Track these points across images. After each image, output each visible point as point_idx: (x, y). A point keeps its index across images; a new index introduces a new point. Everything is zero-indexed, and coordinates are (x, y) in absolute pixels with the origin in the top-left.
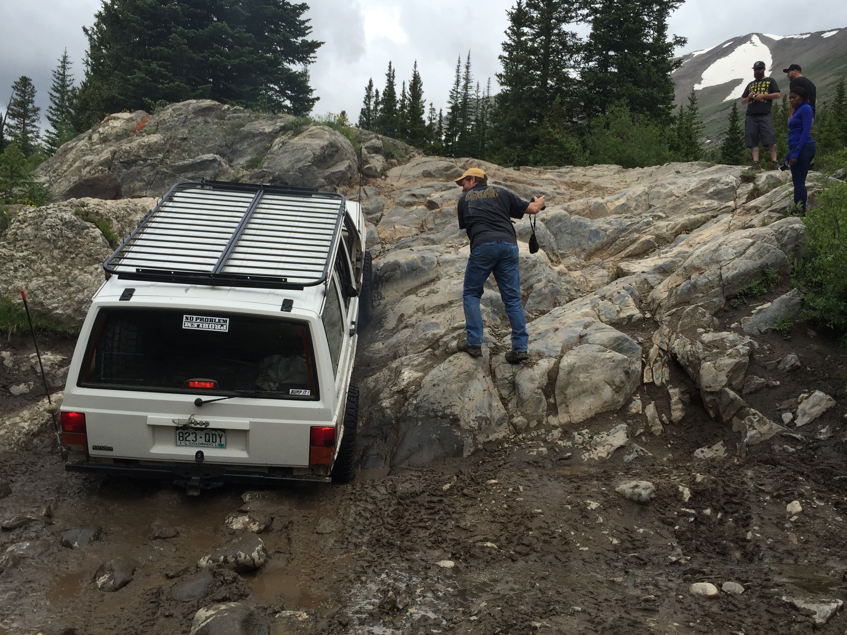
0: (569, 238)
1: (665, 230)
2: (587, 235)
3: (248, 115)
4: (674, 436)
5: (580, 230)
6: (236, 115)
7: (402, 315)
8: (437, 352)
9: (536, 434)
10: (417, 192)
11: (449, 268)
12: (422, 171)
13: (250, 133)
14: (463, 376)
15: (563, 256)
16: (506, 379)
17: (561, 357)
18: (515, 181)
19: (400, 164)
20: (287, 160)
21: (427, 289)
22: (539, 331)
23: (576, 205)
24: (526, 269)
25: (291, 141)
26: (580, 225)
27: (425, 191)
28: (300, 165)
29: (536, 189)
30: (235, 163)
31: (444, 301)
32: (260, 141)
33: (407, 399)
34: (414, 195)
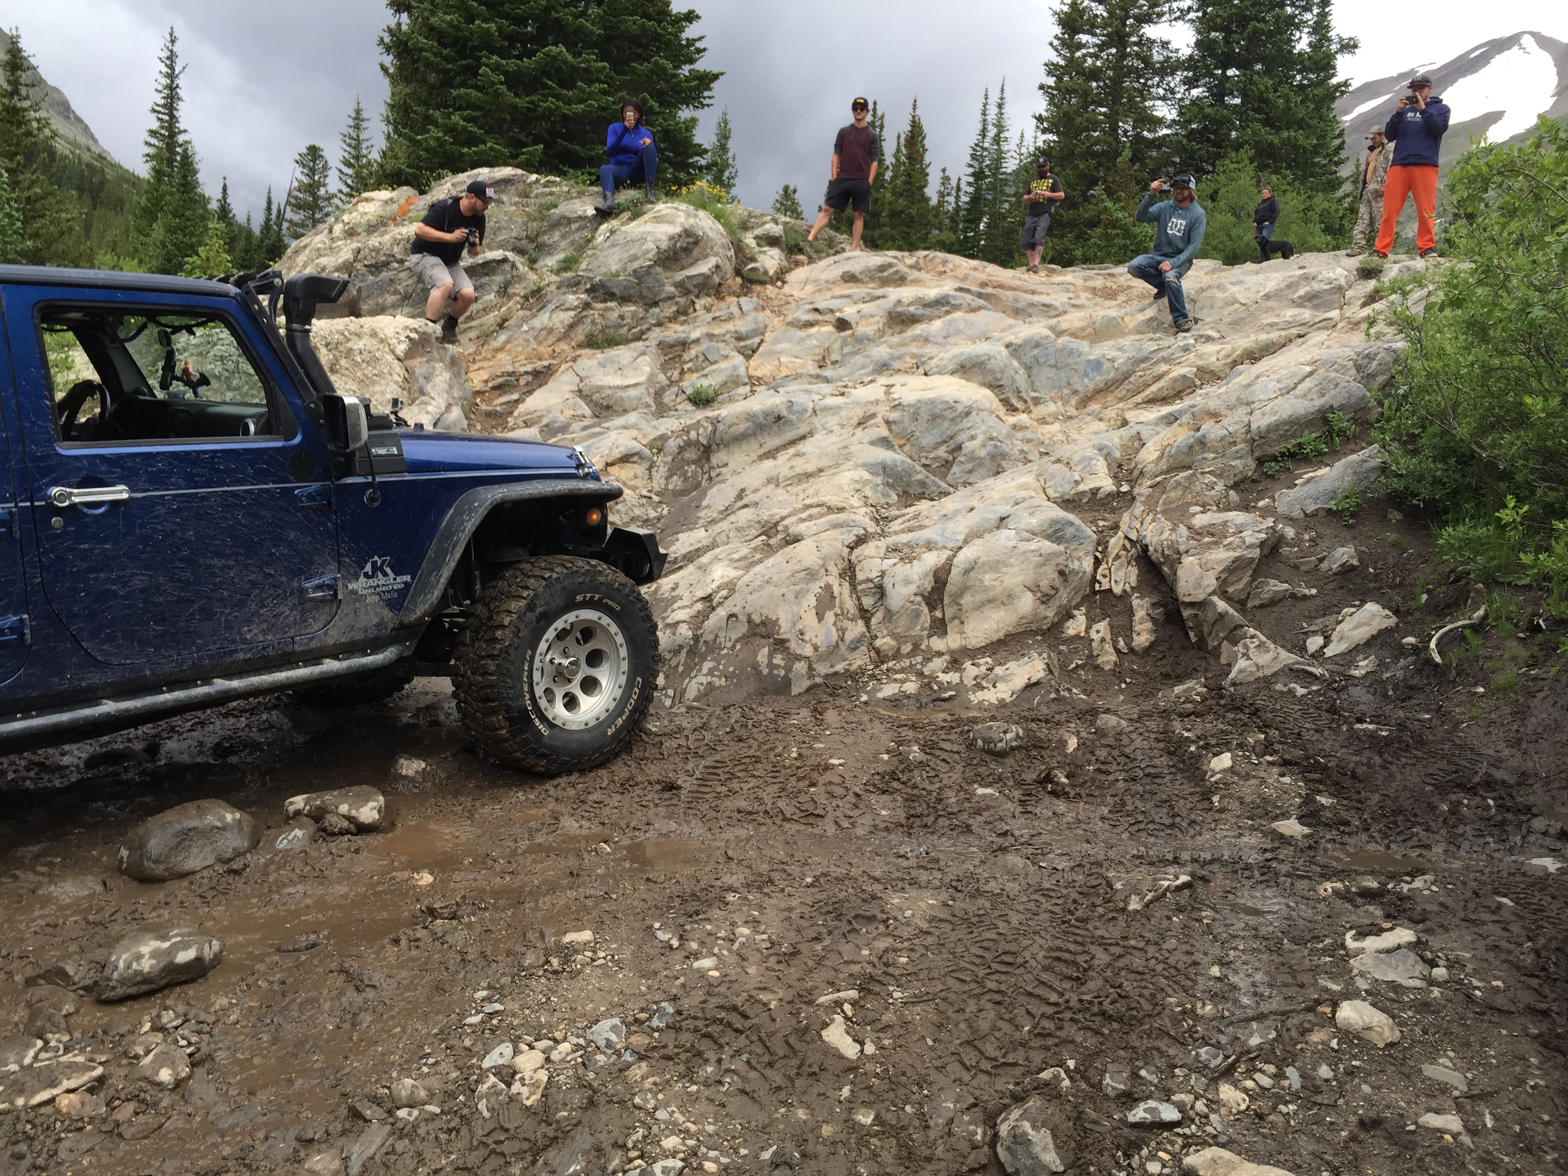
0: (1052, 373)
1: (1214, 359)
2: (1081, 368)
3: (566, 189)
4: (1133, 670)
5: (1070, 361)
6: (547, 190)
7: (743, 490)
8: (773, 541)
9: (908, 664)
10: (821, 306)
11: (829, 419)
12: (840, 272)
13: (564, 217)
14: (802, 575)
15: (1037, 401)
16: (871, 581)
17: (960, 548)
18: (1001, 286)
19: (811, 260)
20: (616, 258)
21: (792, 451)
22: (944, 512)
23: (1071, 321)
24: (953, 420)
25: (623, 228)
26: (1071, 353)
27: (834, 304)
28: (636, 265)
29: (1036, 298)
30: (540, 264)
31: (810, 468)
32: (578, 229)
33: (714, 609)
34: (817, 310)
